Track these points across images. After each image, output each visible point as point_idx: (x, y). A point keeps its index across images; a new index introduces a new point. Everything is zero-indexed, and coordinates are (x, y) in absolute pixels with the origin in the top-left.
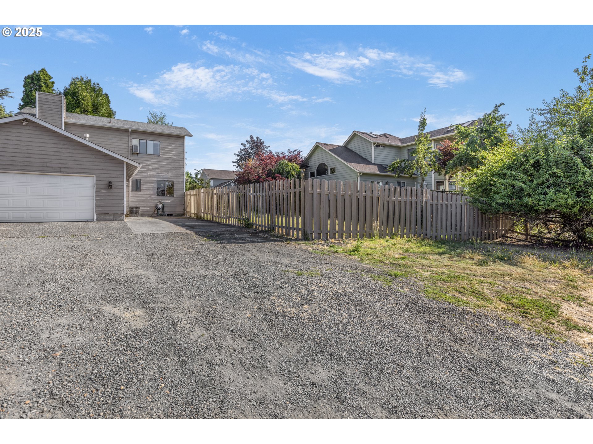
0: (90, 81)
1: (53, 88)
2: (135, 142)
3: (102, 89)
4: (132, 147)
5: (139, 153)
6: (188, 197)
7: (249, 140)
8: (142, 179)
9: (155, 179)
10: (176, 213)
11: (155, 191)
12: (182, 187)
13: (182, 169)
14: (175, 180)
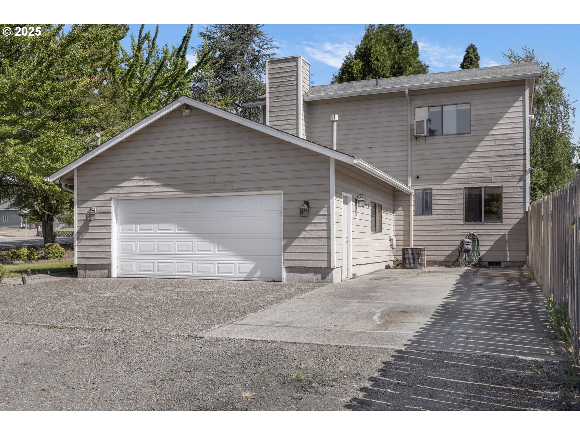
2: (421, 114)
5: (428, 136)
8: (434, 187)
9: (462, 186)
10: (508, 260)
11: (461, 212)
12: (521, 200)
13: (522, 158)
14: (504, 185)
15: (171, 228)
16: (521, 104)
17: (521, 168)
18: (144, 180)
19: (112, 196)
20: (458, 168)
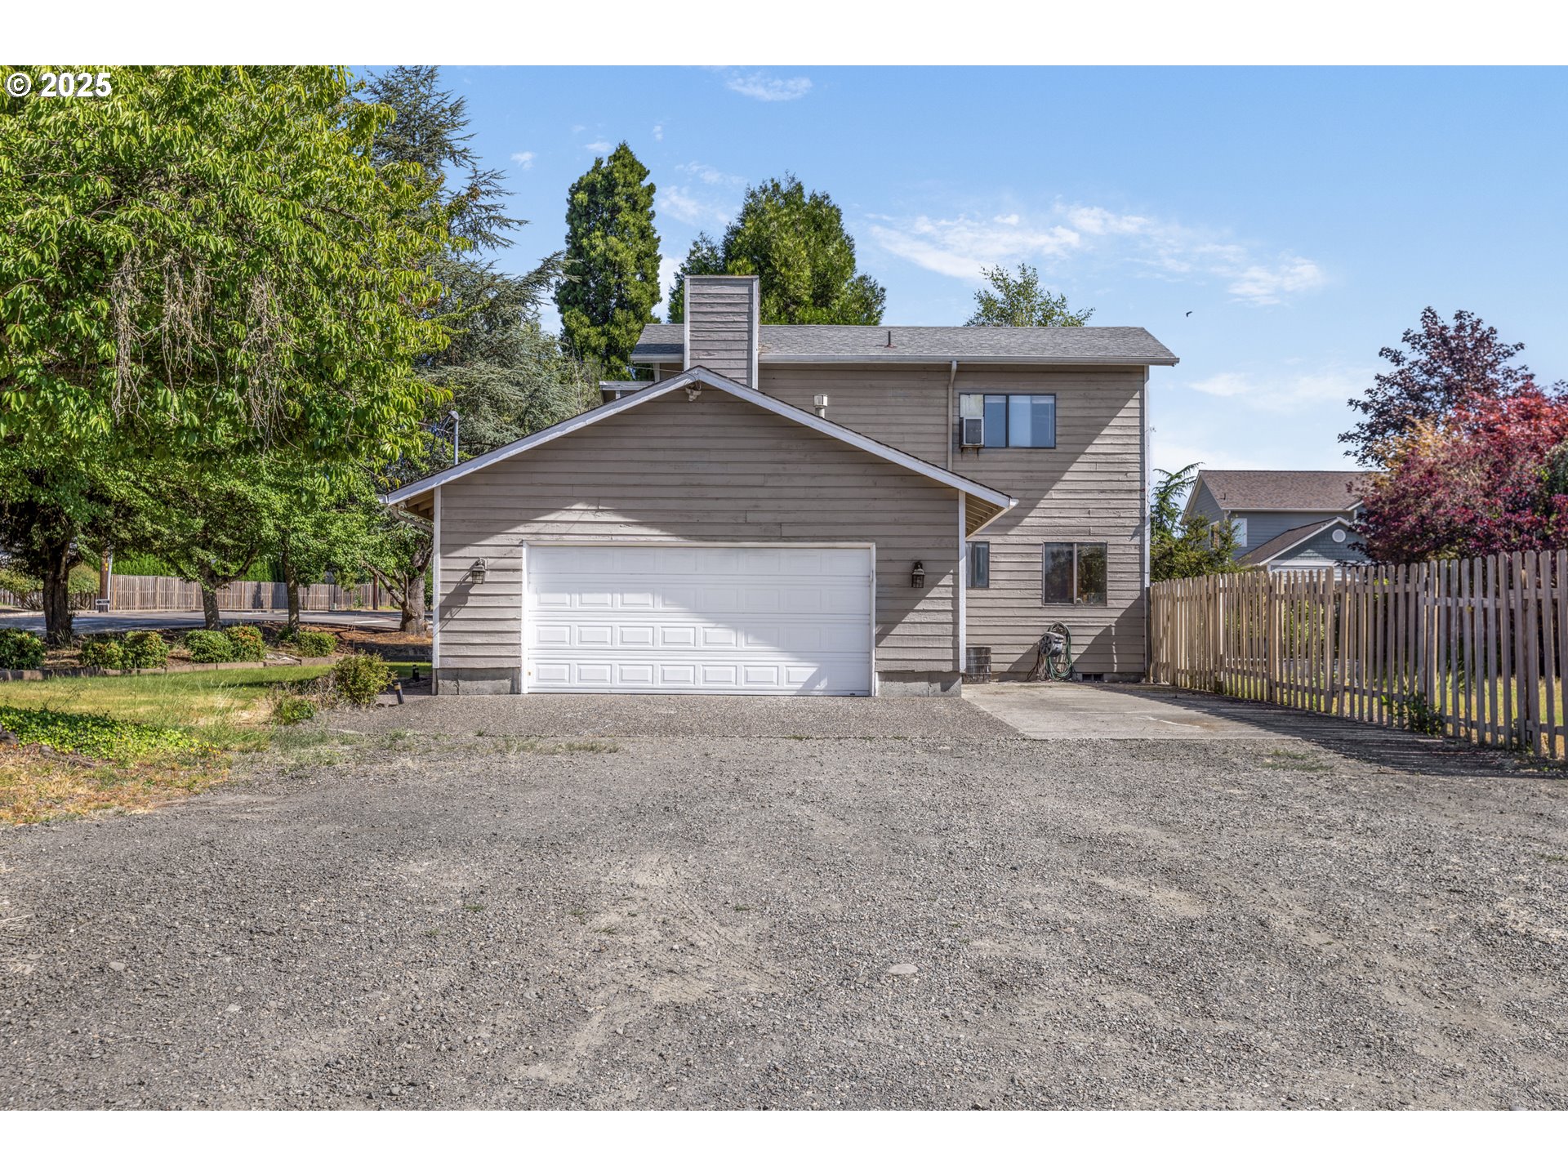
0: (799, 188)
1: (650, 209)
2: (971, 407)
3: (838, 210)
4: (961, 424)
5: (984, 447)
6: (1164, 607)
7: (1418, 329)
8: (992, 540)
9: (1040, 540)
10: (1115, 670)
11: (1038, 585)
12: (1137, 568)
13: (1137, 496)
14: (1111, 540)
15: (651, 602)
16: (1136, 404)
17: (1137, 514)
18: (598, 510)
19: (524, 537)
20: (1033, 507)
